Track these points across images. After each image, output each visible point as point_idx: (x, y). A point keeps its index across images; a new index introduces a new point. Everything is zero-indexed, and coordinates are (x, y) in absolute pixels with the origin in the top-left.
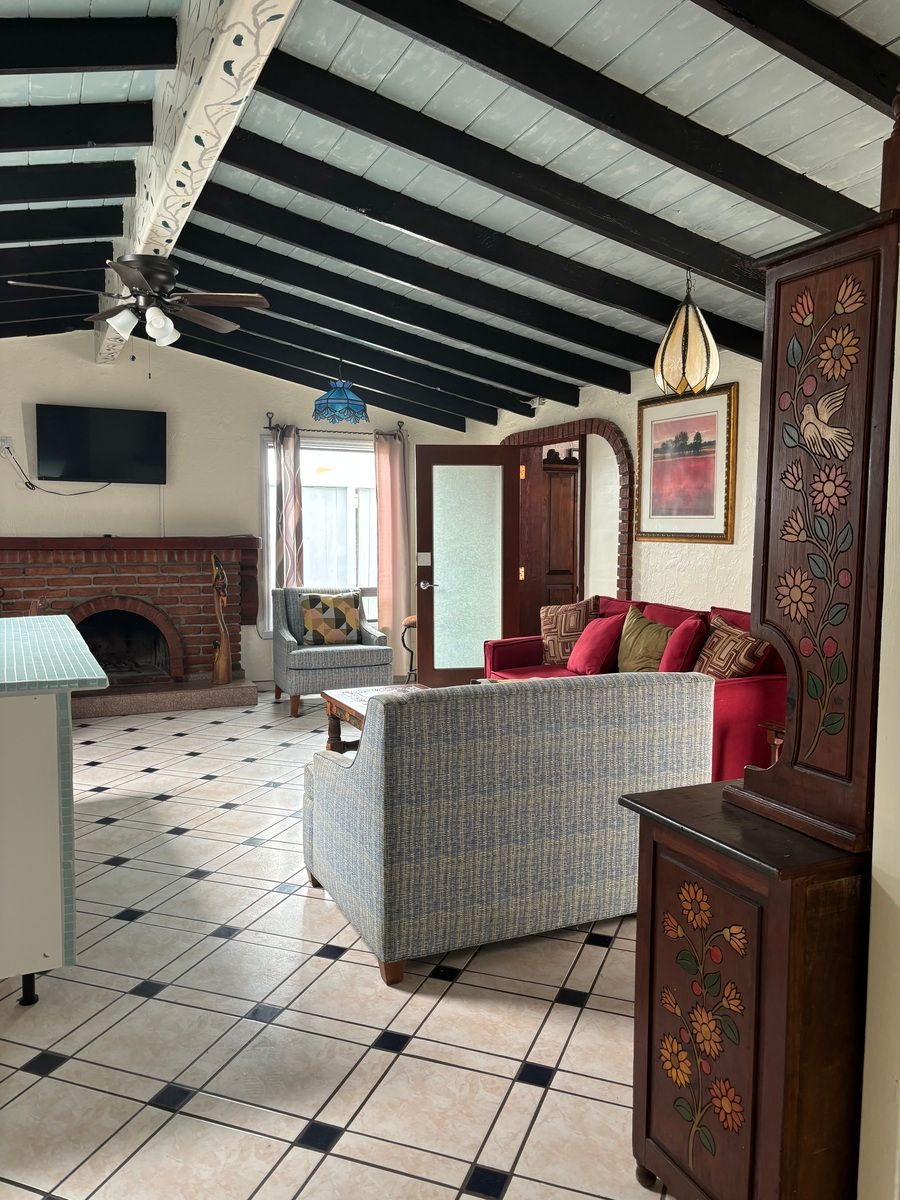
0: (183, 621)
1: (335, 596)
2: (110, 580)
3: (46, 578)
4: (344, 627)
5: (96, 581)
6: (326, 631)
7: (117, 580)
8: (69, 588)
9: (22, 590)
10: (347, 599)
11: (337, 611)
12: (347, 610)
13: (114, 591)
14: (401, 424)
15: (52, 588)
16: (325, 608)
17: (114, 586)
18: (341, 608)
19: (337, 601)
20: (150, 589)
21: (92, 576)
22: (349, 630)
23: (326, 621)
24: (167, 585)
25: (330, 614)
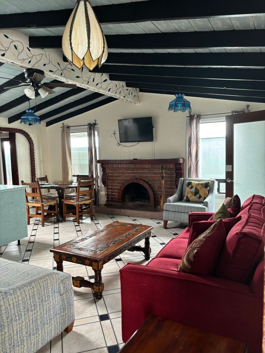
0: (156, 188)
1: (197, 182)
2: (136, 173)
3: (121, 172)
4: (198, 195)
5: (133, 173)
6: (191, 197)
7: (138, 173)
8: (126, 175)
9: (115, 175)
10: (202, 184)
11: (196, 188)
12: (201, 188)
13: (137, 177)
14: (248, 106)
15: (122, 175)
16: (192, 187)
17: (137, 175)
18: (198, 188)
19: (198, 184)
20: (146, 176)
21: (132, 172)
22: (200, 197)
23: (191, 192)
24: (152, 175)
25: (193, 190)
